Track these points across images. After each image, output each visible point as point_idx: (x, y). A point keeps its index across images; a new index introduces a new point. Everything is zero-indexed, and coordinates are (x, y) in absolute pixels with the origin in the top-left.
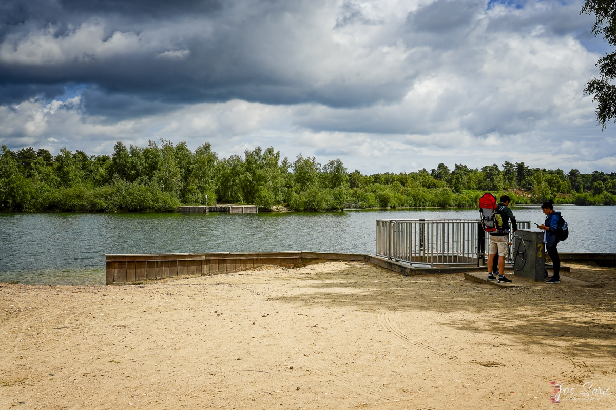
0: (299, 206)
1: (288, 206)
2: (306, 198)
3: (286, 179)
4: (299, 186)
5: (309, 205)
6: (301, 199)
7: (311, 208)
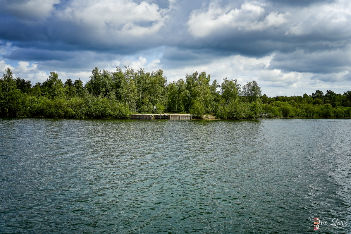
0: (223, 115)
1: (215, 115)
2: (229, 109)
3: (215, 95)
4: (224, 100)
5: (231, 114)
6: (225, 110)
7: (233, 117)
